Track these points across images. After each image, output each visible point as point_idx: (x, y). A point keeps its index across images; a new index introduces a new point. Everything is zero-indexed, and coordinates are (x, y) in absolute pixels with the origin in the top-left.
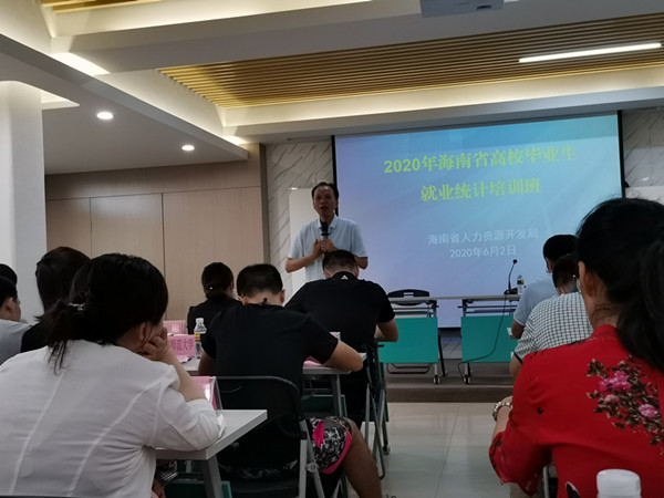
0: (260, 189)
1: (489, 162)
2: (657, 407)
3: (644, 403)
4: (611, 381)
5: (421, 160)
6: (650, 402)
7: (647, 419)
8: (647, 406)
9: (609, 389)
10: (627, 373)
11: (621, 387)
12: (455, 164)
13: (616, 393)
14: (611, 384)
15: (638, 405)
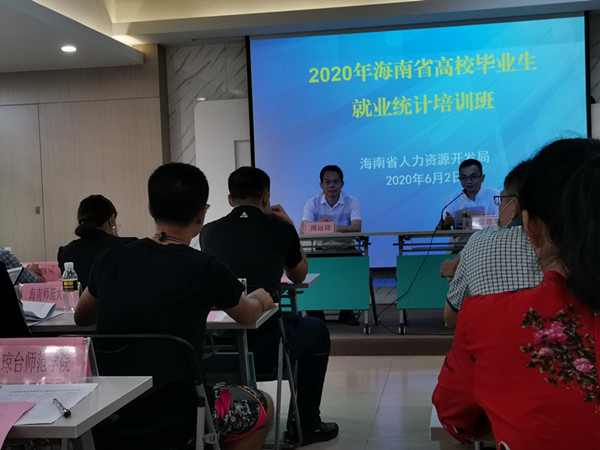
0: (158, 101)
1: (433, 71)
2: (592, 361)
3: (579, 357)
4: (547, 333)
5: (353, 68)
6: (586, 355)
7: (582, 374)
8: (583, 360)
9: (544, 342)
10: (564, 323)
11: (556, 339)
12: (393, 73)
13: (550, 346)
14: (546, 336)
15: (573, 360)
